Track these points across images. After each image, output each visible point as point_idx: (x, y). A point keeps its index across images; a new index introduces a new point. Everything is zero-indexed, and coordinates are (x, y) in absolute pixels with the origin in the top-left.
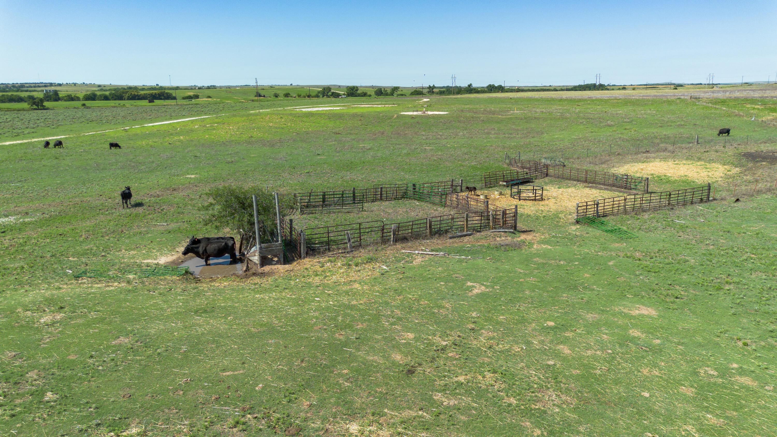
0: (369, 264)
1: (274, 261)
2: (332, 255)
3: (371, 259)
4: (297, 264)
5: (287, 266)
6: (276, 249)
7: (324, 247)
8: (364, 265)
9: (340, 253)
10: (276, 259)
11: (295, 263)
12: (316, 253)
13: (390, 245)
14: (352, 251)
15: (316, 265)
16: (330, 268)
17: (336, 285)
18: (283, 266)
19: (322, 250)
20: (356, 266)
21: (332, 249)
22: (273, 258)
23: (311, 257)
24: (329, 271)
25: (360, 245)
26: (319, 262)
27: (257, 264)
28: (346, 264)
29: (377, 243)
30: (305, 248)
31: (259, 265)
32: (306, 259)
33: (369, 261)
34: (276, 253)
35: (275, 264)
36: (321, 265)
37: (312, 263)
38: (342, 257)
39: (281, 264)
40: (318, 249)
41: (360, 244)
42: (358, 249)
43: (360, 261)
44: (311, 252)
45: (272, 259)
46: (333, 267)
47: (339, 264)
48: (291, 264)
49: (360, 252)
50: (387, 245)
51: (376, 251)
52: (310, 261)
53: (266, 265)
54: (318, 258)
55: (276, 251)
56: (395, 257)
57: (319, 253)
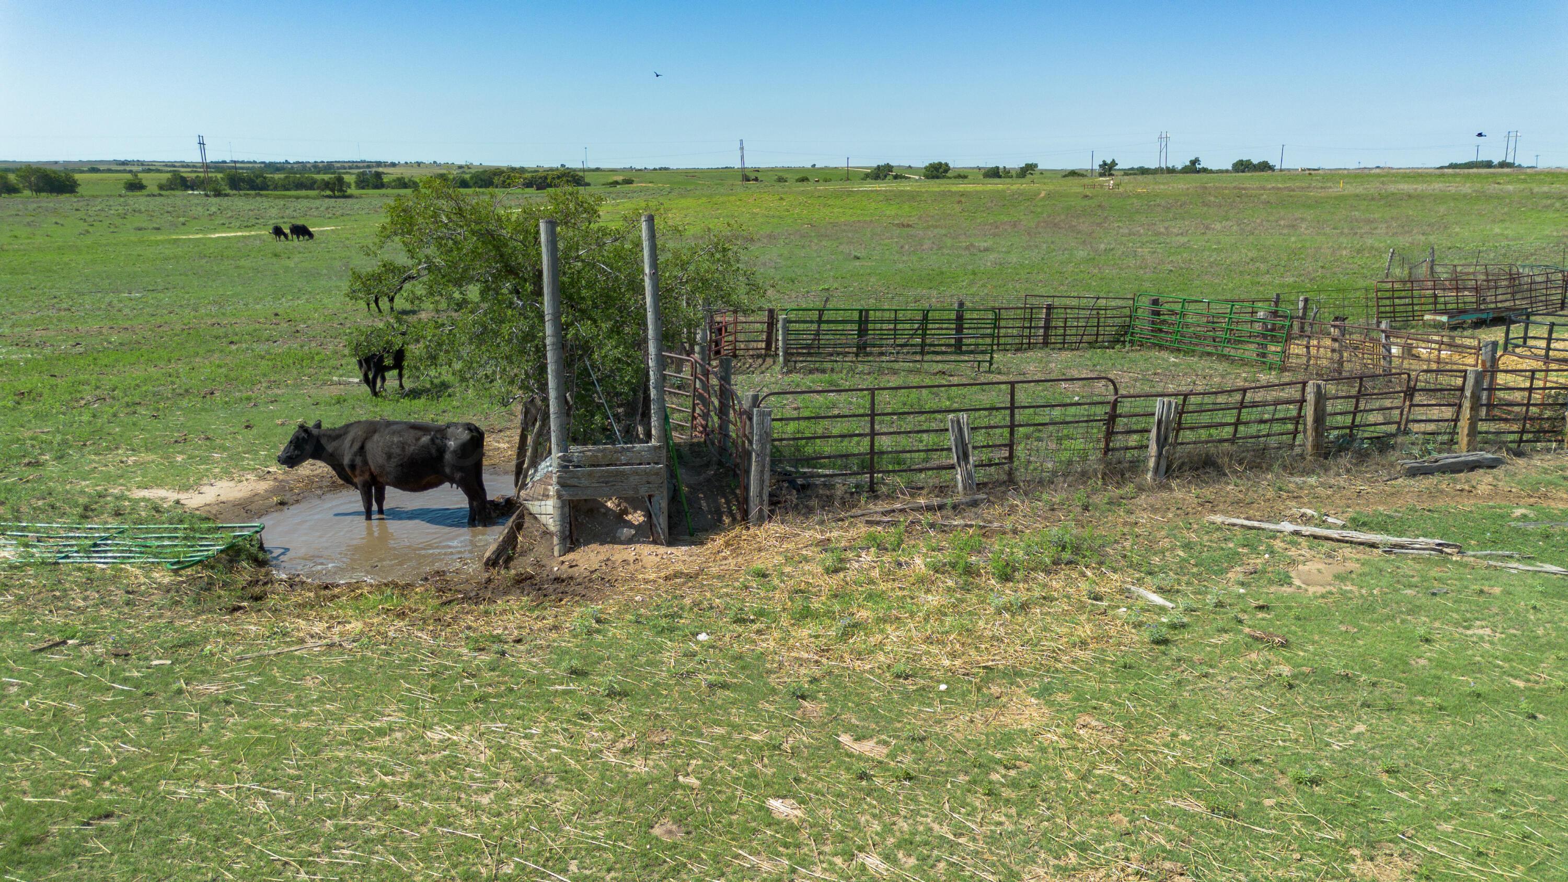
0: (1065, 571)
1: (629, 525)
2: (884, 514)
3: (1077, 550)
4: (727, 545)
5: (680, 553)
6: (636, 473)
7: (852, 480)
8: (1041, 576)
9: (919, 509)
10: (637, 518)
11: (720, 540)
12: (814, 502)
13: (1141, 489)
14: (975, 504)
15: (806, 560)
16: (872, 582)
17: (906, 696)
18: (662, 550)
19: (840, 491)
20: (1006, 578)
21: (884, 489)
22: (625, 512)
23: (789, 517)
24: (870, 597)
25: (1011, 480)
26: (824, 545)
27: (551, 534)
28: (954, 566)
29: (1084, 476)
30: (767, 475)
31: (556, 540)
32: (766, 525)
33: (1066, 556)
34: (636, 489)
35: (630, 541)
36: (829, 559)
37: (791, 546)
38: (932, 526)
39: (655, 542)
40: (825, 485)
41: (1010, 473)
42: (1002, 498)
43: (1020, 554)
44: (793, 497)
45: (620, 518)
46: (888, 575)
47: (918, 561)
48: (702, 543)
49: (1013, 509)
50: (1129, 488)
51: (1086, 508)
52: (783, 538)
53: (587, 543)
54: (822, 523)
55: (634, 480)
56: (1187, 546)
57: (827, 502)
